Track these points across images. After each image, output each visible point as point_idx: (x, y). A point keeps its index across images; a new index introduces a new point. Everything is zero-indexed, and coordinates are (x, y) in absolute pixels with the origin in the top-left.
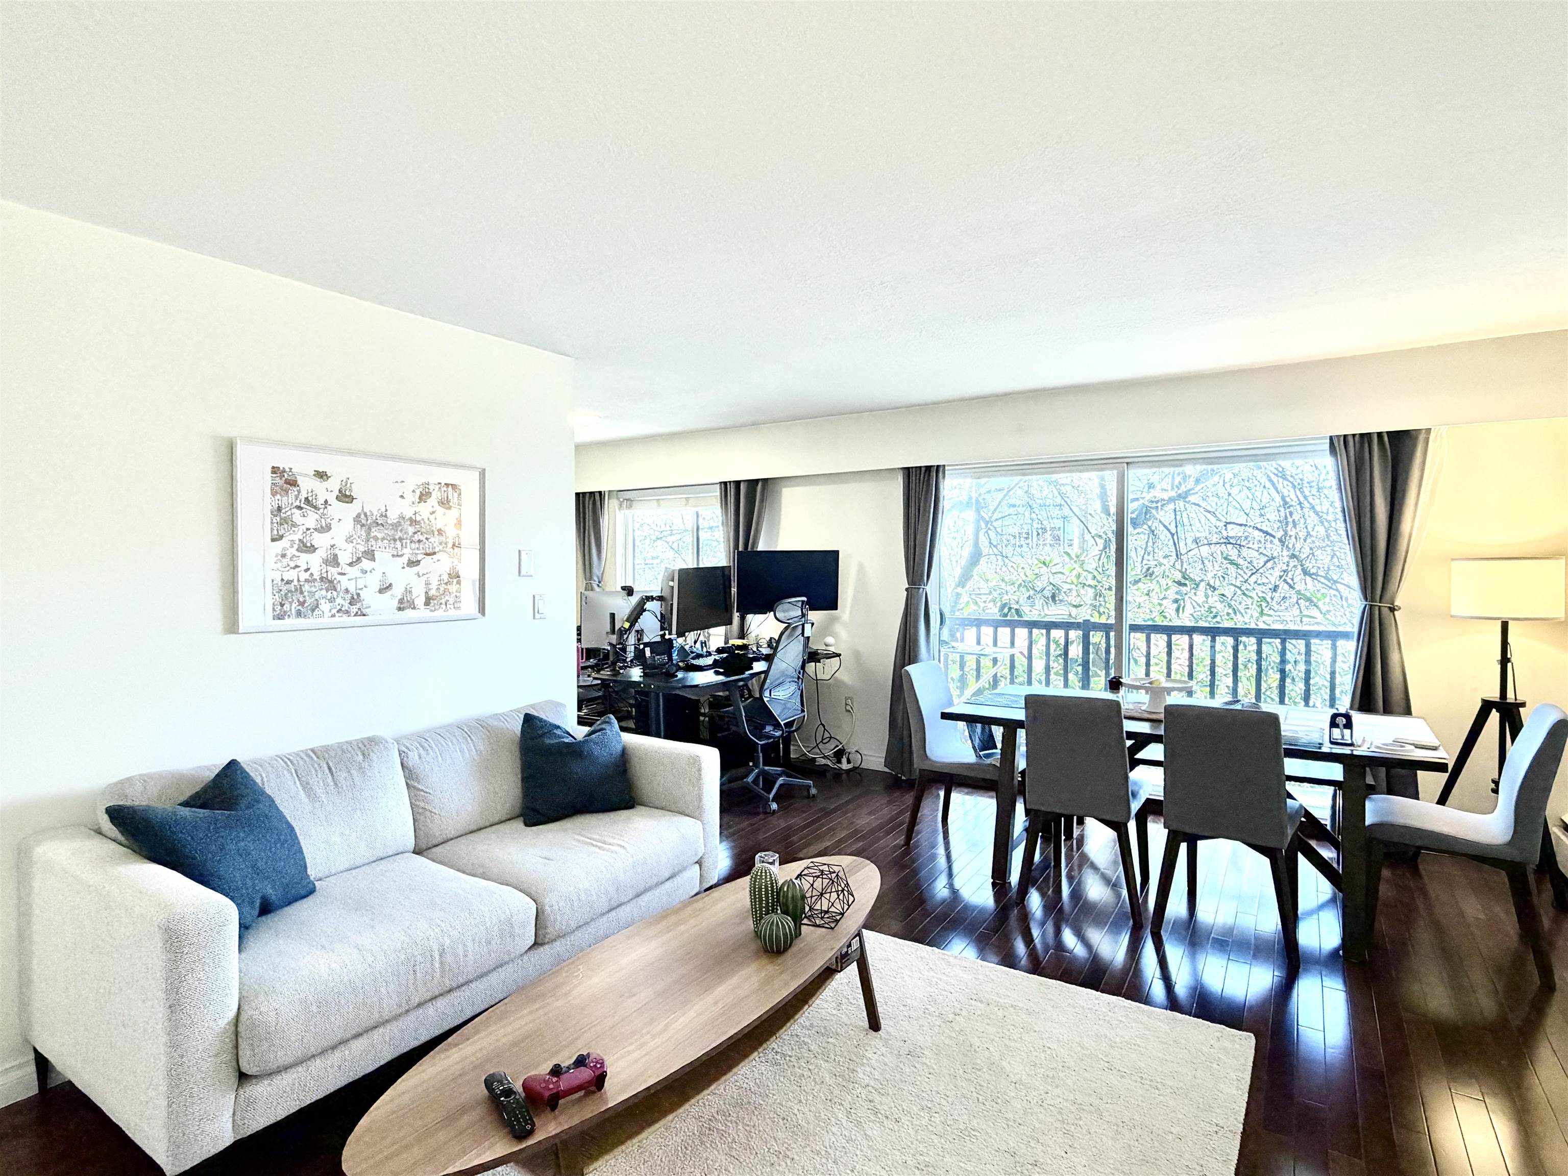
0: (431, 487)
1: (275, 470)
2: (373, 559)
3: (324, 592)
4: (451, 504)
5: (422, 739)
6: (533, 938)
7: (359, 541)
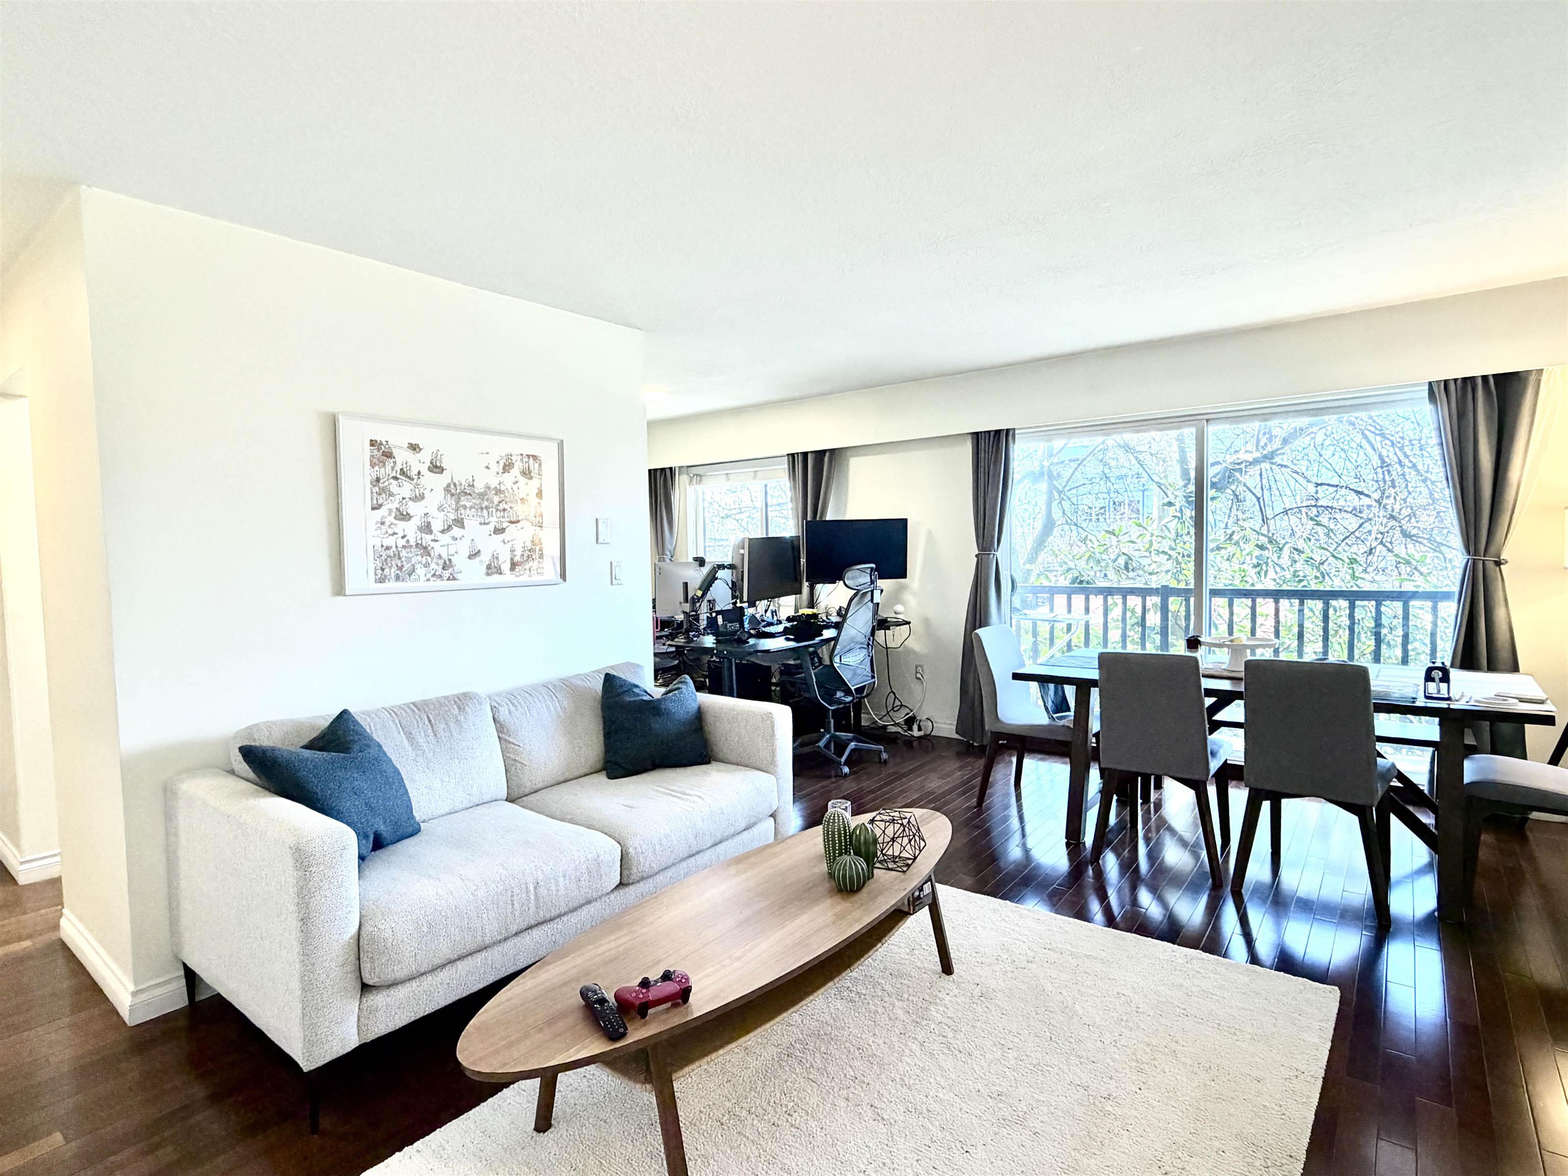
0: (514, 458)
1: (373, 443)
2: (463, 527)
3: (419, 558)
4: (532, 474)
5: (511, 696)
6: (619, 878)
7: (450, 509)
